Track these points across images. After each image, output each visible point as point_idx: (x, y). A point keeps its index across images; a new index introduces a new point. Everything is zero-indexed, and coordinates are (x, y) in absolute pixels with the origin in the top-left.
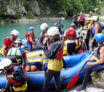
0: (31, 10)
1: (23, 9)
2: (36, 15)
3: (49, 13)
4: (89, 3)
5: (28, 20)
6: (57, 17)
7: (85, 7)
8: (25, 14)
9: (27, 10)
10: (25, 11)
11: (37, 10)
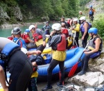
0: (13, 16)
1: (6, 14)
2: (19, 20)
3: (31, 18)
4: (69, 8)
5: (11, 25)
6: (40, 22)
7: (66, 12)
8: (7, 20)
9: (10, 16)
10: (7, 17)
11: (20, 16)
